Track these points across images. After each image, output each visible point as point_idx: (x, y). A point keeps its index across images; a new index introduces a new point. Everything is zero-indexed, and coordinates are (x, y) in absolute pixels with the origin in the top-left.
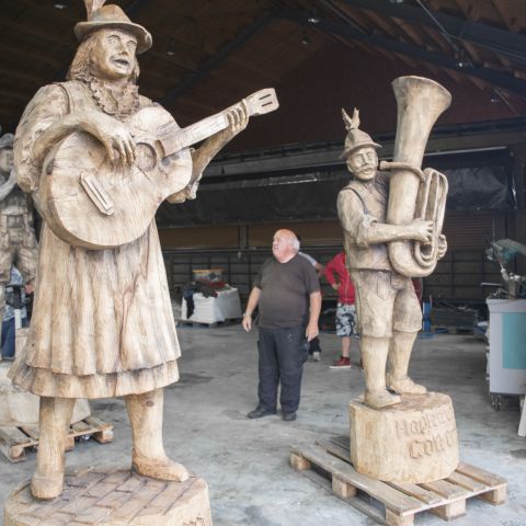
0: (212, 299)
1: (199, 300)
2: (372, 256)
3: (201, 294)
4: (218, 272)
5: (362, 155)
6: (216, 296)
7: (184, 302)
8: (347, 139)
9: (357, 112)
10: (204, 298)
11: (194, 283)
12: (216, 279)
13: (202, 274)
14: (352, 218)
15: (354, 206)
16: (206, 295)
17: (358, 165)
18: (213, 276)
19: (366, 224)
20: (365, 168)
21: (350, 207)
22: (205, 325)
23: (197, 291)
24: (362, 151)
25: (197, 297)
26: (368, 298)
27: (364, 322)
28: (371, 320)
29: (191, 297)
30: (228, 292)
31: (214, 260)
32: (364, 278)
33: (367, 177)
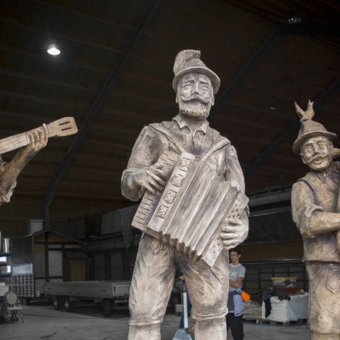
0: (285, 302)
1: (275, 303)
2: (321, 247)
3: (277, 298)
4: (292, 279)
5: (311, 145)
6: (289, 299)
7: (264, 304)
8: (300, 131)
9: (311, 104)
10: (278, 301)
11: (271, 288)
12: (291, 285)
13: (279, 281)
14: (297, 209)
15: (301, 197)
16: (281, 298)
17: (309, 155)
18: (288, 282)
19: (308, 214)
20: (315, 157)
21: (298, 199)
22: (280, 324)
23: (273, 295)
24: (311, 141)
25: (274, 299)
26: (317, 292)
27: (311, 317)
28: (318, 314)
29: (269, 299)
30: (302, 296)
31: (292, 269)
32: (316, 271)
33: (318, 167)
